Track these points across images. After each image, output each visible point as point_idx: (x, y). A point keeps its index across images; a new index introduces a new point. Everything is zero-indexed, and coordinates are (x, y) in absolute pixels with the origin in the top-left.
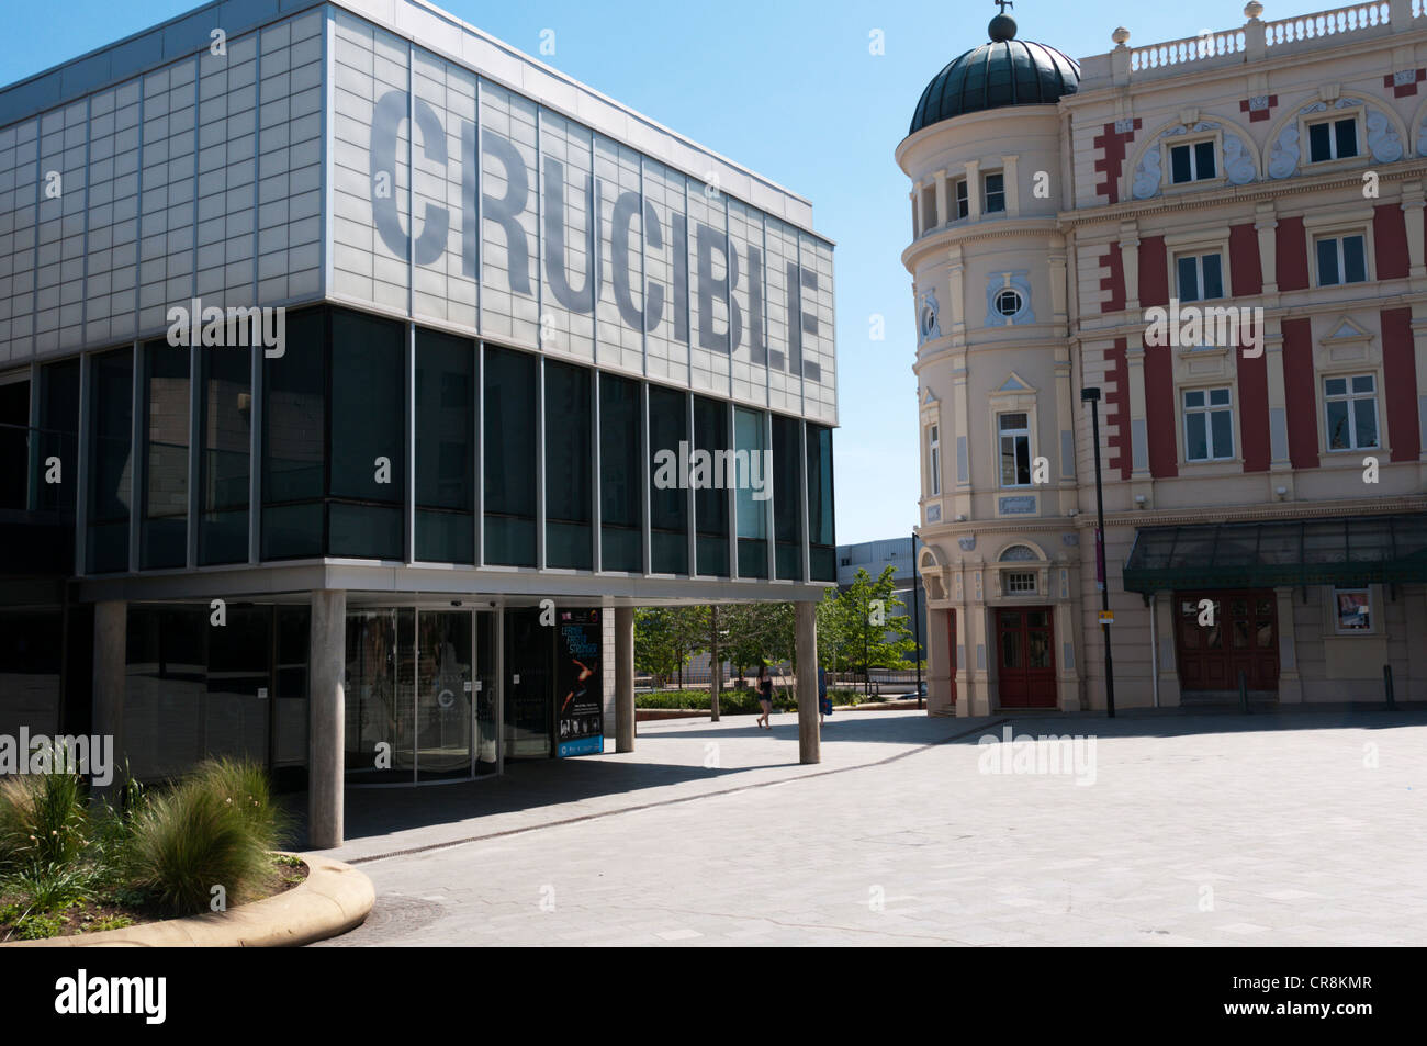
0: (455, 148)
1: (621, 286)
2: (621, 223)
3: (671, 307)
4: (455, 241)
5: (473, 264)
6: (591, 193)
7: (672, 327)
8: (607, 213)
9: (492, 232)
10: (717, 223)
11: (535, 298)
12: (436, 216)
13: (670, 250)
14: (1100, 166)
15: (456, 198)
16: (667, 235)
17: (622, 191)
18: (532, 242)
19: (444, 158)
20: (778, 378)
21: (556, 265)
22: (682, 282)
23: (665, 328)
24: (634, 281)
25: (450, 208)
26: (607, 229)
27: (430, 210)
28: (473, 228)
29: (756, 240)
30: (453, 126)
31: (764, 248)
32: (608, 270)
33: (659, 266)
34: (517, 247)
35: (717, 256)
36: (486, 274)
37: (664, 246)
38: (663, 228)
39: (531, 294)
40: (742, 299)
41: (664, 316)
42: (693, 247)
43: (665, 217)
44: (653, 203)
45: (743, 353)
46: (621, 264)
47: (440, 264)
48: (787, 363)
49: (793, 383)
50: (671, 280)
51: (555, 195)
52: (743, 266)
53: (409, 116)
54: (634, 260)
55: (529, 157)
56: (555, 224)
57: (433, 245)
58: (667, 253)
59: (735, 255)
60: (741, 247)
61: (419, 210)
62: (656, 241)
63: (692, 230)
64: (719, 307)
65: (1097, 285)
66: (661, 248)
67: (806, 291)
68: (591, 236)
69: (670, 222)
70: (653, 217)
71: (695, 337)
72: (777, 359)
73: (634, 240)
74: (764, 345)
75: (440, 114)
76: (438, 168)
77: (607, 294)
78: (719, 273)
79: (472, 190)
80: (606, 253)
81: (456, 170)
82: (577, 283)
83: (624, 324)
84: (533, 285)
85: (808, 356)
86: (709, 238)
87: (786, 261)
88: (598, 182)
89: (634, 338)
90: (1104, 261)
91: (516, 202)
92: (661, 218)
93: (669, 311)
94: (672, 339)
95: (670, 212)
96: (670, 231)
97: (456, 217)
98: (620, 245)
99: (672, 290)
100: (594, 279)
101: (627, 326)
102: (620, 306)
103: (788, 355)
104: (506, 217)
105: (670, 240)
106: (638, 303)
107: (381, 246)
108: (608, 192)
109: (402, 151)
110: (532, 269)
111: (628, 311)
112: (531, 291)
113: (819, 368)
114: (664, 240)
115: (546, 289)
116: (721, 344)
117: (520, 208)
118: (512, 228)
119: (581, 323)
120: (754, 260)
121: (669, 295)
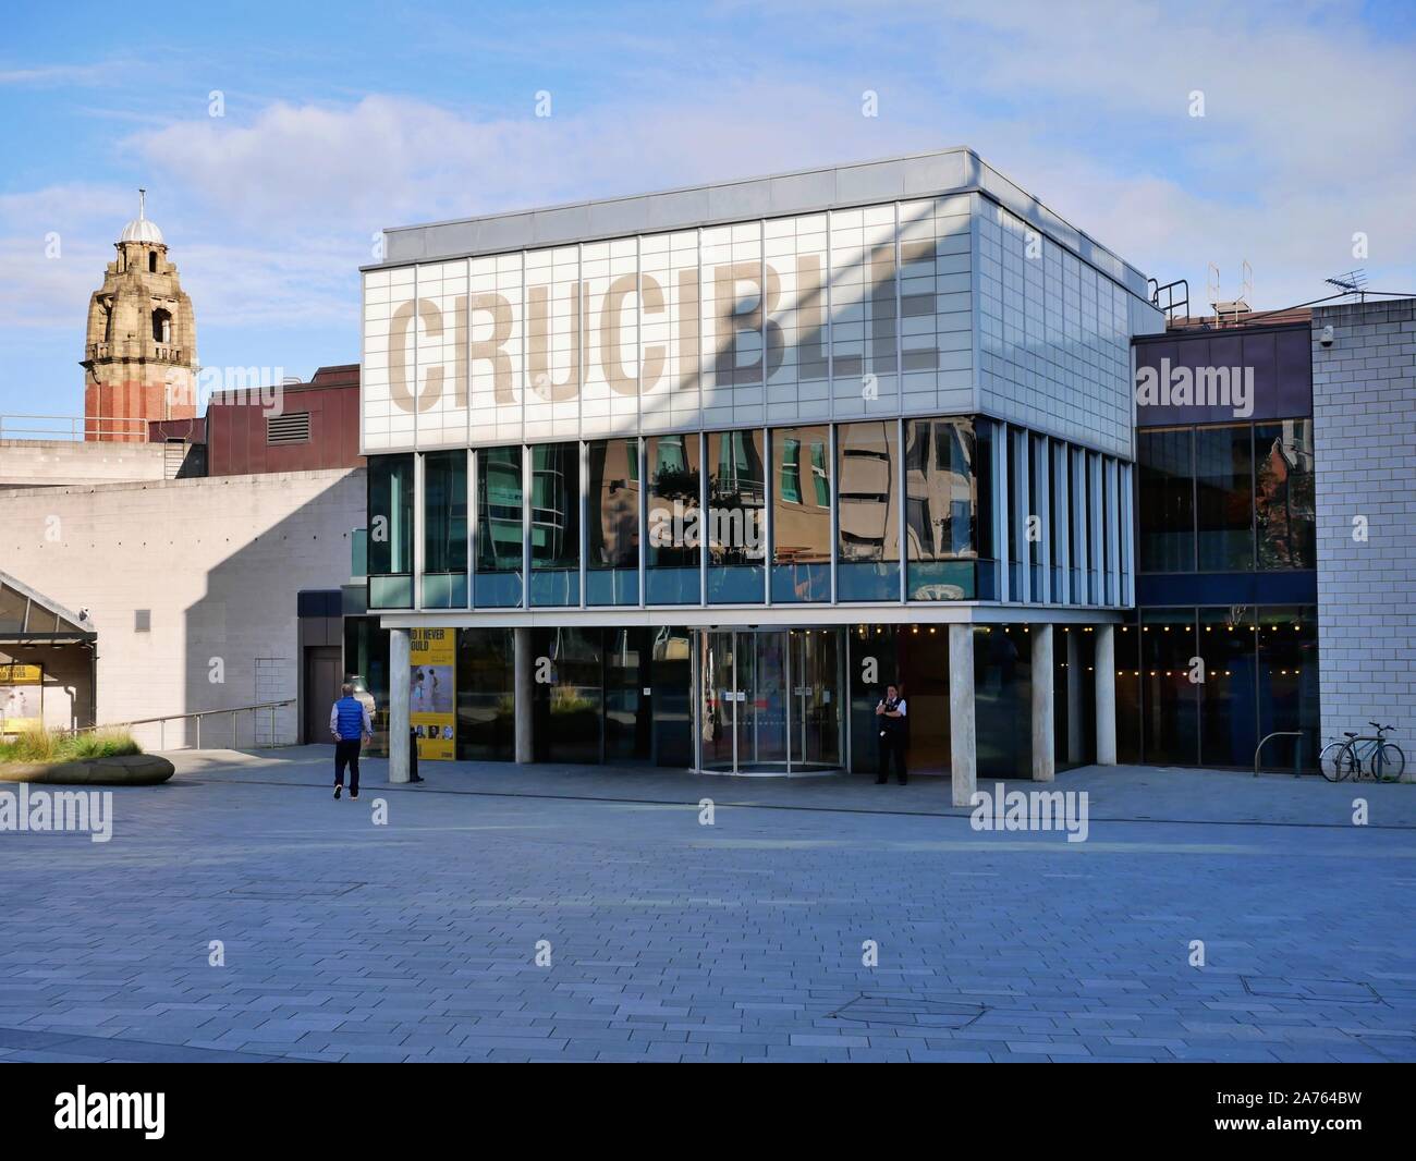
0: (450, 320)
1: (611, 363)
2: (612, 309)
3: (676, 363)
4: (449, 386)
5: (464, 397)
6: (579, 296)
8: (596, 305)
9: (482, 368)
10: (745, 255)
11: (520, 402)
12: (436, 376)
13: (675, 309)
15: (451, 353)
16: (671, 296)
17: (613, 279)
18: (516, 364)
19: (440, 330)
21: (539, 369)
22: (689, 338)
23: (667, 383)
24: (627, 353)
25: (445, 365)
26: (595, 321)
27: (430, 371)
28: (465, 374)
31: (828, 250)
32: (595, 355)
33: (662, 329)
34: (502, 372)
36: (476, 401)
37: (666, 308)
38: (665, 292)
39: (513, 401)
41: (666, 371)
42: (709, 292)
43: (670, 280)
44: (649, 274)
46: (611, 346)
47: (437, 406)
48: (870, 363)
50: (676, 334)
51: (538, 317)
52: (789, 283)
53: (415, 315)
54: (627, 335)
55: (513, 297)
56: (539, 336)
57: (433, 395)
58: (673, 312)
59: (773, 275)
60: (787, 267)
61: (422, 374)
62: (655, 306)
63: (708, 275)
68: (579, 333)
69: (675, 283)
73: (627, 318)
75: (438, 302)
76: (437, 339)
77: (596, 373)
79: (464, 344)
80: (595, 339)
81: (450, 336)
82: (562, 376)
83: (614, 394)
84: (517, 395)
85: (911, 343)
86: (731, 276)
88: (587, 284)
89: (627, 403)
91: (500, 338)
92: (663, 283)
93: (672, 366)
94: (676, 389)
95: (673, 273)
96: (675, 291)
97: (450, 370)
98: (610, 328)
99: (676, 345)
100: (579, 367)
101: (618, 395)
102: (610, 381)
103: (869, 354)
104: (492, 350)
105: (675, 299)
106: (630, 371)
107: (396, 409)
108: (599, 288)
109: (409, 341)
110: (516, 381)
111: (615, 379)
112: (515, 397)
113: (936, 351)
114: (666, 302)
115: (530, 392)
116: (752, 373)
117: (505, 339)
118: (499, 358)
119: (567, 408)
120: (808, 270)
121: (673, 350)
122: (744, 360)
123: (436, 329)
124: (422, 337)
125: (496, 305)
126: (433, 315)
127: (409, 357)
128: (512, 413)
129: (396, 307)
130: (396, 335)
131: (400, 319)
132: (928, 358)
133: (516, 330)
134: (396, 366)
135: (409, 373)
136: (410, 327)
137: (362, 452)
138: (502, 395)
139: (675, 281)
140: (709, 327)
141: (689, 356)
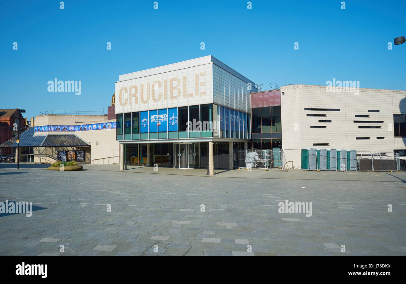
0: (128, 90)
1: (153, 96)
3: (163, 96)
4: (128, 102)
5: (130, 103)
6: (149, 85)
8: (151, 86)
9: (133, 98)
10: (174, 77)
12: (126, 100)
15: (129, 96)
16: (163, 84)
17: (154, 82)
18: (139, 97)
20: (192, 99)
21: (142, 98)
22: (166, 92)
24: (156, 95)
26: (151, 89)
28: (130, 99)
30: (128, 88)
31: (188, 75)
32: (151, 95)
33: (161, 90)
34: (137, 99)
35: (174, 82)
38: (162, 84)
40: (181, 87)
41: (162, 98)
42: (169, 83)
44: (160, 81)
45: (181, 97)
46: (153, 94)
47: (127, 105)
50: (163, 91)
51: (142, 89)
52: (181, 81)
53: (123, 90)
54: (156, 92)
55: (138, 86)
56: (142, 93)
57: (126, 103)
58: (163, 87)
59: (179, 80)
60: (181, 78)
61: (124, 100)
62: (160, 86)
63: (168, 80)
64: (175, 91)
67: (200, 78)
68: (148, 92)
70: (160, 83)
71: (169, 99)
72: (191, 95)
73: (156, 88)
74: (188, 93)
75: (127, 87)
76: (127, 94)
77: (151, 98)
78: (174, 86)
79: (130, 94)
80: (151, 93)
81: (129, 93)
82: (146, 99)
83: (154, 102)
84: (139, 103)
86: (172, 80)
87: (194, 74)
88: (149, 83)
89: (156, 104)
91: (136, 93)
93: (163, 97)
94: (163, 101)
95: (163, 80)
97: (129, 99)
98: (153, 90)
99: (164, 93)
100: (148, 98)
103: (195, 93)
104: (135, 95)
105: (163, 85)
106: (156, 98)
107: (121, 106)
108: (151, 84)
109: (123, 94)
110: (139, 100)
111: (154, 100)
113: (206, 92)
115: (141, 102)
116: (176, 97)
117: (137, 93)
118: (136, 97)
119: (147, 105)
120: (185, 78)
121: (163, 94)
122: (174, 95)
123: (126, 92)
124: (124, 93)
125: (136, 87)
126: (126, 89)
127: (122, 97)
128: (138, 106)
129: (121, 88)
130: (121, 93)
131: (121, 90)
132: (204, 93)
133: (139, 91)
134: (120, 99)
135: (122, 99)
136: (123, 92)
137: (115, 114)
138: (136, 102)
139: (163, 82)
140: (169, 89)
141: (166, 95)
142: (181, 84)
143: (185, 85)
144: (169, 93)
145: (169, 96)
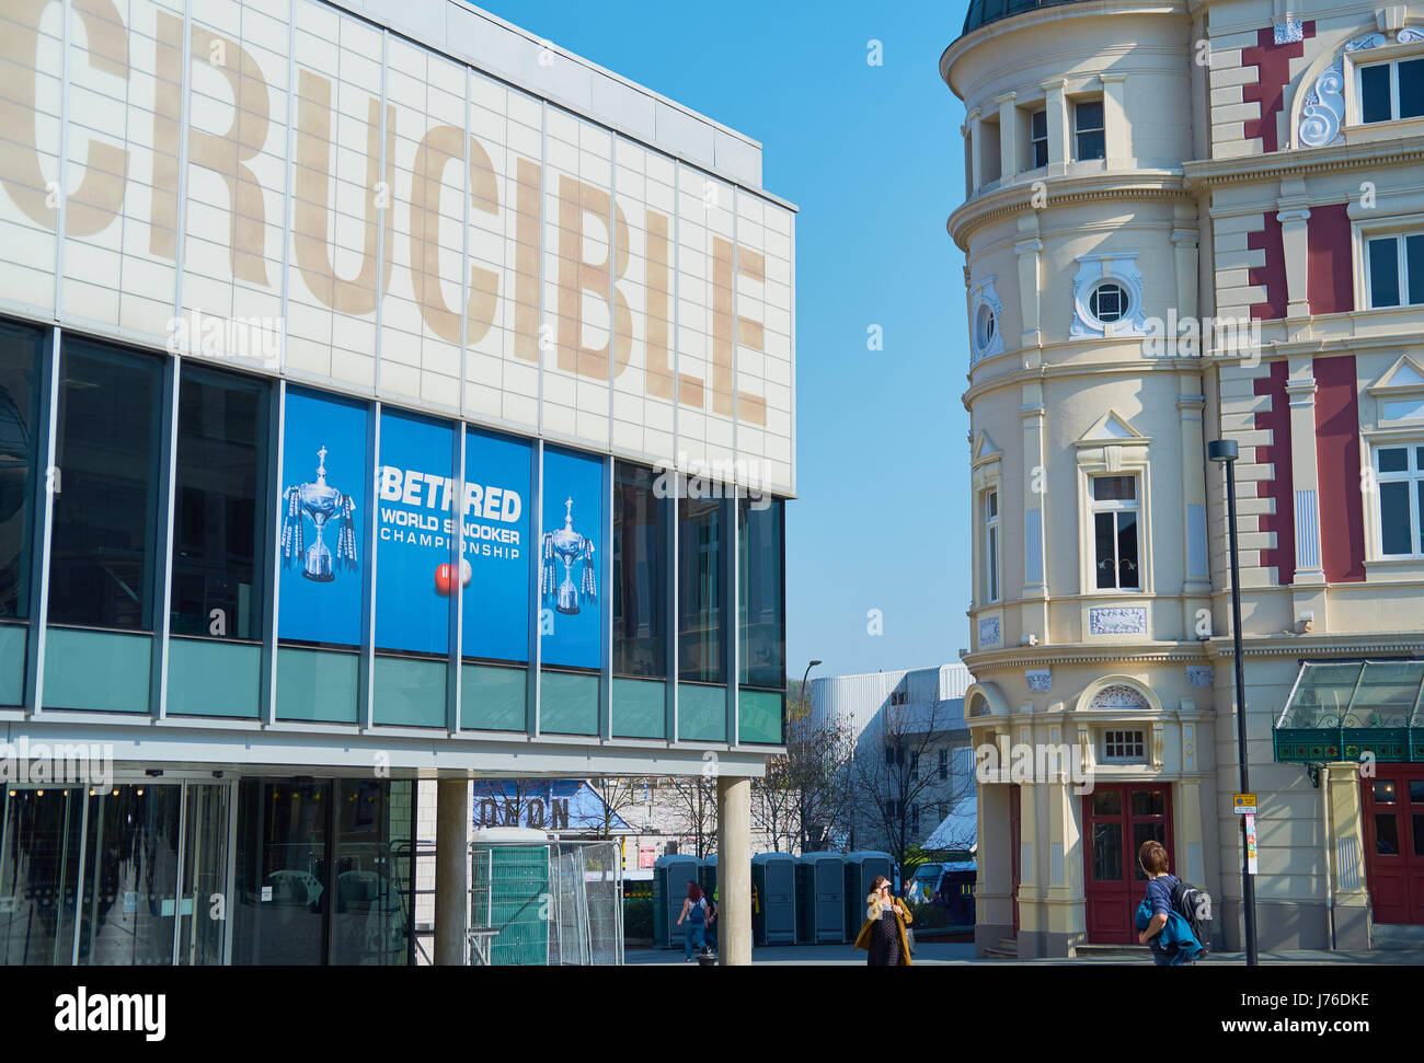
0: (143, 52)
1: (425, 272)
2: (427, 179)
3: (511, 306)
4: (139, 201)
5: (166, 233)
6: (381, 121)
7: (510, 337)
8: (406, 155)
9: (207, 189)
10: (595, 174)
11: (276, 289)
12: (108, 164)
13: (512, 217)
14: (1250, 94)
15: (143, 129)
16: (508, 193)
17: (433, 124)
18: (273, 208)
19: (123, 69)
20: (690, 418)
21: (313, 237)
22: (529, 273)
23: (499, 340)
24: (449, 264)
25: (130, 147)
27: (96, 150)
28: (166, 182)
29: (662, 201)
30: (143, 20)
31: (676, 215)
32: (402, 250)
34: (247, 219)
35: (592, 225)
37: (501, 210)
38: (500, 181)
39: (265, 283)
40: (635, 296)
41: (497, 321)
42: (552, 210)
43: (505, 166)
44: (484, 144)
45: (632, 378)
46: (426, 242)
47: (109, 235)
48: (709, 396)
49: (720, 429)
50: (512, 264)
51: (315, 133)
52: (637, 241)
54: (448, 233)
56: (314, 172)
57: (99, 207)
58: (507, 221)
59: (624, 224)
60: (635, 217)
61: (77, 151)
62: (487, 200)
63: (552, 184)
64: (594, 309)
65: (1245, 276)
66: (496, 213)
67: (744, 283)
69: (513, 173)
70: (482, 167)
71: (549, 353)
72: (691, 391)
73: (451, 201)
74: (671, 367)
76: (113, 84)
77: (402, 282)
78: (594, 253)
79: (167, 119)
81: (144, 90)
82: (348, 267)
83: (428, 331)
84: (272, 272)
85: (746, 385)
86: (579, 199)
87: (711, 235)
88: (391, 110)
89: (442, 355)
90: (1255, 241)
91: (245, 141)
92: (498, 167)
93: (506, 313)
94: (510, 354)
95: (513, 157)
96: (513, 187)
97: (142, 165)
98: (425, 208)
100: (376, 261)
101: (434, 336)
102: (422, 304)
103: (710, 381)
104: (229, 163)
106: (453, 299)
108: (411, 128)
110: (273, 245)
111: (434, 310)
112: (269, 280)
113: (763, 404)
114: (501, 201)
115: (296, 277)
116: (595, 364)
117: (255, 148)
118: (240, 180)
119: (354, 332)
120: (657, 233)
121: (508, 285)
122: (587, 339)
123: (112, 59)
126: (103, 21)
136: (50, 21)
140: (552, 269)
141: (529, 306)
142: (636, 268)
143: (657, 290)
144: (551, 297)
145: (549, 331)
